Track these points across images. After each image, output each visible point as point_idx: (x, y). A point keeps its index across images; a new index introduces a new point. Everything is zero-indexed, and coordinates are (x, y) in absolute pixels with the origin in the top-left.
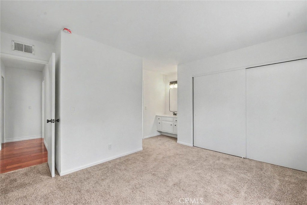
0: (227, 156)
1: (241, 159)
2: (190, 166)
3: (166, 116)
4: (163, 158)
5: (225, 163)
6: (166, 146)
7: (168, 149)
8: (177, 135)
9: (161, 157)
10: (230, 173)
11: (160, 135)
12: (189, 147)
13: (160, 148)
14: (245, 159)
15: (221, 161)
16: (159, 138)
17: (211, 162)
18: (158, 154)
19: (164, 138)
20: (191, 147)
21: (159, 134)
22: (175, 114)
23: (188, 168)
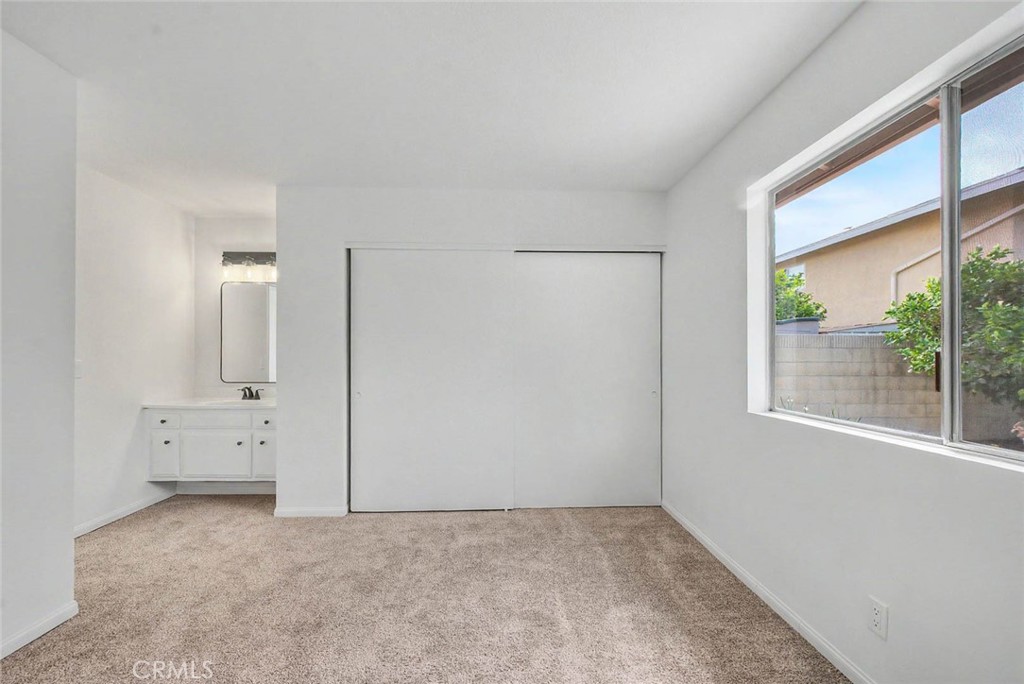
0: (469, 518)
1: (505, 515)
2: (375, 603)
3: (203, 404)
4: (236, 610)
5: (474, 540)
6: (224, 547)
7: (243, 561)
8: (275, 482)
9: (218, 611)
10: (504, 571)
11: (168, 500)
12: (332, 520)
13: (194, 567)
14: (514, 512)
15: (462, 541)
16: (169, 517)
17: (437, 555)
18: (196, 605)
19: (200, 509)
20: (341, 518)
21: (161, 495)
22: (251, 395)
23: (373, 612)
